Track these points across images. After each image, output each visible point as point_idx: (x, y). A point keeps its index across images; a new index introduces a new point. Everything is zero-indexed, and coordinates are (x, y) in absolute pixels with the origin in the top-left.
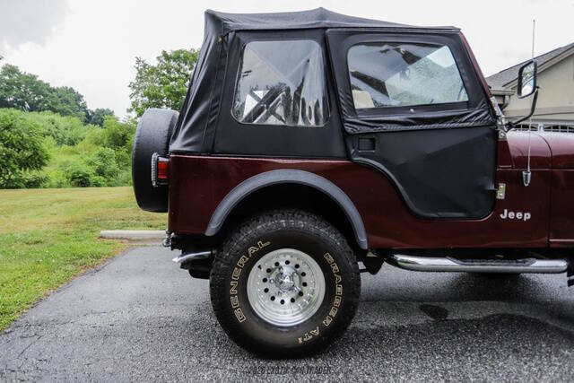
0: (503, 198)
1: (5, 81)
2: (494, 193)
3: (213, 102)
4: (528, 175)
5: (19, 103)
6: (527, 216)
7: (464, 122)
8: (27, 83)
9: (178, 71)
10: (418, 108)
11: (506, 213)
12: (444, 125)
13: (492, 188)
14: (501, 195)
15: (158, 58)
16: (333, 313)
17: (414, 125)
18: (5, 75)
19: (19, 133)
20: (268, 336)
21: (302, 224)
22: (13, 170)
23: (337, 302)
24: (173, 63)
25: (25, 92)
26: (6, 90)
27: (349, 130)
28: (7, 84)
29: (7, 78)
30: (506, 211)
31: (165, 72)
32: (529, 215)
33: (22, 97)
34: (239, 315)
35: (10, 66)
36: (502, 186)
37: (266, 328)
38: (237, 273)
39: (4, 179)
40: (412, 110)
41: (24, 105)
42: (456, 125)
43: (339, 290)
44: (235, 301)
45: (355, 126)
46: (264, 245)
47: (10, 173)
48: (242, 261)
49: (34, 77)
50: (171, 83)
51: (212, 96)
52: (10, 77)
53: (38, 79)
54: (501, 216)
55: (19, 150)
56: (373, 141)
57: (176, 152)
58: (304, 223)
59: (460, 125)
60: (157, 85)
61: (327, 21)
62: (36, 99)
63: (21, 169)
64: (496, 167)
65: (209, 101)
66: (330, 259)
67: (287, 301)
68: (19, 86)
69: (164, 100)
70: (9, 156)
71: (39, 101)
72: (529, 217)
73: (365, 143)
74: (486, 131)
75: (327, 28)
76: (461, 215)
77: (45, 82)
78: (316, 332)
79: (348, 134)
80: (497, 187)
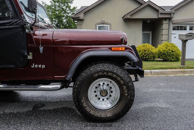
0: (32, 59)
4: (41, 49)
7: (10, 25)
9: (59, 7)
11: (34, 65)
13: (26, 54)
15: (50, 2)
24: (57, 4)
30: (34, 64)
31: (53, 7)
32: (44, 66)
36: (31, 53)
50: (56, 12)
54: (32, 66)
60: (50, 13)
64: (28, 45)
69: (53, 20)
72: (44, 67)
76: (13, 66)
80: (28, 54)
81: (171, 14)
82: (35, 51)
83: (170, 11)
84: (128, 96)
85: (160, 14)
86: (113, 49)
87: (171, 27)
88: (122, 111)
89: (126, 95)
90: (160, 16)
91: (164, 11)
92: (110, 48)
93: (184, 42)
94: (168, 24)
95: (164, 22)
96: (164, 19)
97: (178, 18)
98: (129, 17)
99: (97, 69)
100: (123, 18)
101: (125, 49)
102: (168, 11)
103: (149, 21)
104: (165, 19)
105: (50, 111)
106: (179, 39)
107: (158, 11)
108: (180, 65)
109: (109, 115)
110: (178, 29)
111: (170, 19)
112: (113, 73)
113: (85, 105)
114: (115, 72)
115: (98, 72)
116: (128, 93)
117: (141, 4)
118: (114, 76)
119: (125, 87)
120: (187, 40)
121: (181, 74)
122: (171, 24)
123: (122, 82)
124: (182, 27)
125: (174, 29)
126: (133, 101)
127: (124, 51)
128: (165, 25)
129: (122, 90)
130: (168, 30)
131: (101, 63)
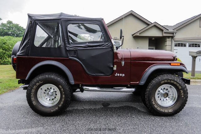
0: (116, 69)
1: (8, 26)
2: (113, 68)
3: (28, 41)
4: (123, 63)
5: (13, 34)
6: (123, 75)
7: (103, 46)
8: (15, 27)
10: (89, 42)
12: (97, 48)
13: (112, 66)
14: (115, 68)
16: (62, 103)
17: (87, 47)
18: (8, 24)
19: (8, 45)
20: (43, 109)
21: (52, 77)
22: (6, 58)
23: (63, 99)
25: (15, 30)
26: (8, 30)
27: (68, 49)
28: (9, 27)
29: (9, 25)
30: (117, 73)
33: (14, 32)
34: (34, 103)
35: (10, 21)
36: (115, 66)
37: (43, 107)
38: (33, 91)
39: (3, 61)
40: (87, 43)
41: (14, 35)
42: (100, 48)
43: (64, 96)
44: (33, 99)
45: (70, 48)
46: (41, 83)
47: (5, 59)
48: (35, 87)
49: (18, 25)
51: (28, 39)
52: (10, 25)
53: (19, 26)
54: (115, 75)
55: (8, 51)
56: (75, 52)
57: (18, 55)
58: (53, 76)
59: (102, 48)
61: (62, 17)
62: (19, 32)
63: (9, 58)
64: (114, 60)
65: (27, 40)
66: (61, 87)
67: (48, 99)
68: (12, 28)
70: (5, 53)
71: (20, 33)
73: (73, 53)
74: (110, 49)
75: (61, 19)
77: (22, 27)
78: (57, 108)
79: (67, 50)
80: (114, 66)
81: (173, 33)
82: (119, 64)
83: (173, 31)
84: (184, 97)
85: (165, 33)
86: (172, 64)
87: (173, 44)
88: (179, 108)
89: (183, 96)
90: (165, 35)
91: (167, 30)
92: (170, 64)
93: (194, 58)
94: (171, 42)
95: (168, 40)
96: (167, 38)
97: (179, 36)
98: (138, 34)
99: (164, 78)
100: (133, 35)
101: (180, 65)
102: (171, 30)
103: (153, 39)
104: (169, 37)
105: (115, 108)
106: (190, 55)
107: (162, 30)
108: (191, 76)
109: (170, 111)
110: (179, 46)
111: (172, 37)
112: (175, 81)
113: (154, 103)
114: (175, 80)
115: (164, 80)
116: (184, 96)
117: (148, 25)
118: (175, 83)
119: (182, 91)
120: (197, 56)
121: (193, 83)
122: (173, 41)
123: (180, 88)
124: (182, 44)
125: (176, 46)
126: (187, 101)
127: (179, 66)
128: (168, 42)
129: (179, 93)
130: (171, 46)
131: (166, 74)
